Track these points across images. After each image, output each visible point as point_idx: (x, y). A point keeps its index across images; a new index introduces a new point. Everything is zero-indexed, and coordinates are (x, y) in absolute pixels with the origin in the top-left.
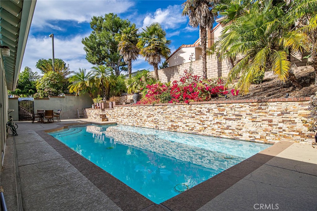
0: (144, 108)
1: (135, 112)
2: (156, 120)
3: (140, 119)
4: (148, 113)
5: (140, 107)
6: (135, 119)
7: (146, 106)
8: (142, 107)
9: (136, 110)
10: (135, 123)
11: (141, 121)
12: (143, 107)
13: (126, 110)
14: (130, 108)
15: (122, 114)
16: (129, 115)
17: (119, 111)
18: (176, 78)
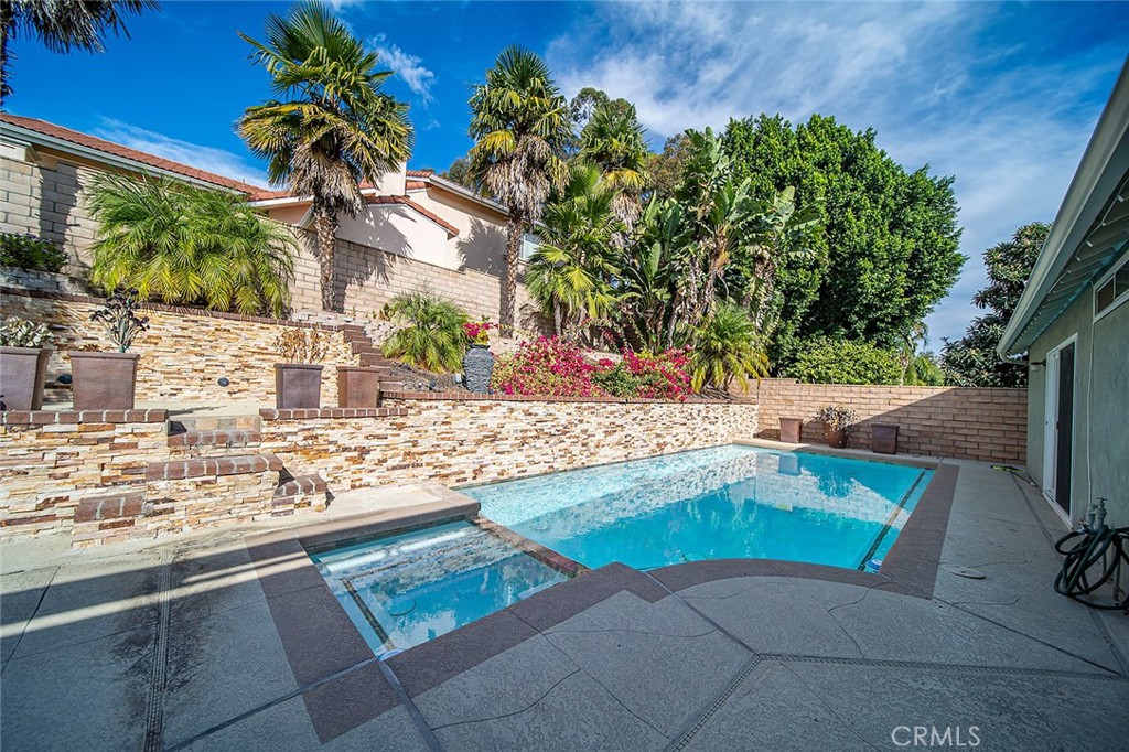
0: (597, 407)
1: (563, 422)
2: (629, 438)
3: (579, 444)
4: (607, 422)
5: (585, 405)
6: (562, 446)
7: (604, 404)
8: (590, 404)
9: (569, 414)
10: (559, 460)
11: (585, 448)
12: (594, 404)
13: (518, 414)
14: (540, 409)
15: (489, 437)
16: (534, 434)
17: (455, 425)
18: (376, 292)
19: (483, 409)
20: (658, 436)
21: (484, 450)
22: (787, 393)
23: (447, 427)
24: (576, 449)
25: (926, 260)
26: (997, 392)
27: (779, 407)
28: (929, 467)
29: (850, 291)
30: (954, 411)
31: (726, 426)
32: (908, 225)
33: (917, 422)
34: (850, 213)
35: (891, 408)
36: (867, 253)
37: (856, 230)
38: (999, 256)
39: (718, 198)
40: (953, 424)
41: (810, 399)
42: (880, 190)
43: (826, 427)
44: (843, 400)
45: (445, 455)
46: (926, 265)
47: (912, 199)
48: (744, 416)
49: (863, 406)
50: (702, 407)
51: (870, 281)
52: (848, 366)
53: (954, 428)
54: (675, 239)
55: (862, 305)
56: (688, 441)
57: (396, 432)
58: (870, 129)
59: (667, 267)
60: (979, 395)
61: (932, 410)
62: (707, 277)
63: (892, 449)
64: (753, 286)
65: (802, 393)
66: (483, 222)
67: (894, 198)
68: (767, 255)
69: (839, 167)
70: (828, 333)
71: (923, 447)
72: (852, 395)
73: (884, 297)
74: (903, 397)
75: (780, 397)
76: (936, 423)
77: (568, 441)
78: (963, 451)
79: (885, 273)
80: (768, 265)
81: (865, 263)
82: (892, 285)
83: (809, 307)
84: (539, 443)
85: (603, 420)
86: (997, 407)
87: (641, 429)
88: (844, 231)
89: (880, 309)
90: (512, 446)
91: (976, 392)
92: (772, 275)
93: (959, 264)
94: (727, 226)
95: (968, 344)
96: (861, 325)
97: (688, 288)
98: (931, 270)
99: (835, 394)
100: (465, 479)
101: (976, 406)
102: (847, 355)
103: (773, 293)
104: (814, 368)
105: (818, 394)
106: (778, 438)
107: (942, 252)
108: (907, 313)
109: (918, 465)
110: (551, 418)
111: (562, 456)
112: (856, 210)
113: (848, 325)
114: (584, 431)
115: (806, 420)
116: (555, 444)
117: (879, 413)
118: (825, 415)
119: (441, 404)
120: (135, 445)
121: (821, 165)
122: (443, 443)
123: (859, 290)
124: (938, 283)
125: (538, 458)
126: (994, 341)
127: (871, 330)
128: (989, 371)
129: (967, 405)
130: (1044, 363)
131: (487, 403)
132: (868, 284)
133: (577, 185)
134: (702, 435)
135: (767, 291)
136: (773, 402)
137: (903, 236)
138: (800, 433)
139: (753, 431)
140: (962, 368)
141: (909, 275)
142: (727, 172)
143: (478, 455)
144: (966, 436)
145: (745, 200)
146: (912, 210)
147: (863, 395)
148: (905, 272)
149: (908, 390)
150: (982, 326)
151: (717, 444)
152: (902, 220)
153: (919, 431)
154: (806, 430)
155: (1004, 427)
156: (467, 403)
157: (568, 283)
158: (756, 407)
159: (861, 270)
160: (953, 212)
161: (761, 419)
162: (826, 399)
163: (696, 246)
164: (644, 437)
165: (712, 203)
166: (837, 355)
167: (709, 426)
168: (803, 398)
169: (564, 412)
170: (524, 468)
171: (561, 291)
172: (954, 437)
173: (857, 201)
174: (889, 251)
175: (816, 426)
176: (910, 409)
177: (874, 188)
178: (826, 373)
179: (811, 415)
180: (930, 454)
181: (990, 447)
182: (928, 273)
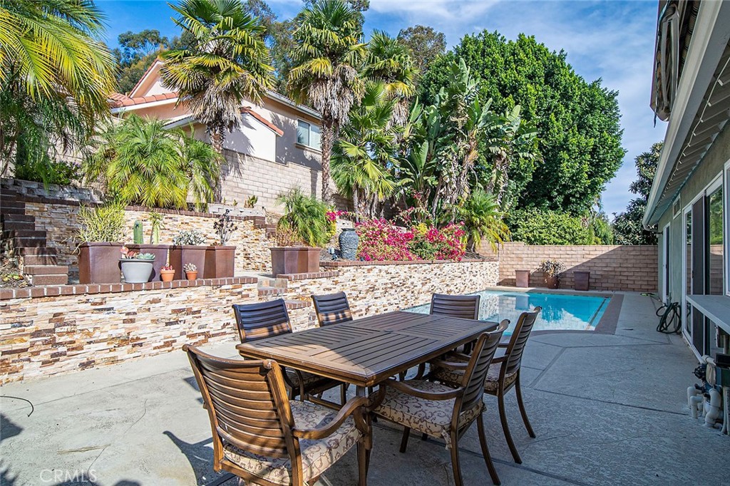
0: (418, 267)
1: (403, 278)
3: (410, 292)
4: (423, 277)
5: (412, 266)
6: (402, 293)
7: (421, 265)
9: (405, 272)
10: (401, 302)
11: (412, 295)
12: (416, 265)
13: (383, 273)
14: (392, 269)
15: (371, 288)
16: (390, 286)
17: (358, 281)
18: (233, 184)
19: (369, 271)
20: (447, 285)
21: (369, 296)
22: (518, 252)
23: (353, 282)
24: (409, 295)
25: (601, 152)
26: (644, 247)
27: (513, 263)
28: (607, 297)
29: (553, 175)
30: (621, 261)
31: (482, 278)
32: (590, 127)
33: (600, 269)
34: (552, 116)
35: (585, 260)
36: (563, 146)
37: (556, 129)
38: (643, 162)
39: (470, 111)
40: (620, 269)
41: (534, 256)
42: (570, 98)
43: (546, 275)
44: (555, 256)
45: (354, 299)
46: (601, 156)
47: (592, 107)
48: (491, 270)
49: (568, 260)
50: (469, 264)
51: (567, 168)
52: (554, 230)
53: (620, 272)
54: (440, 140)
55: (561, 185)
56: (462, 289)
57: (334, 286)
58: (562, 51)
59: (434, 161)
60: (634, 250)
61: (608, 261)
62: (462, 168)
63: (586, 288)
64: (494, 176)
65: (529, 252)
66: (280, 116)
67: (580, 103)
68: (504, 155)
69: (542, 80)
70: (538, 205)
71: (604, 285)
72: (561, 252)
73: (575, 179)
74: (591, 253)
75: (513, 256)
76: (610, 269)
77: (405, 290)
78: (626, 286)
79: (576, 162)
80: (504, 161)
81: (564, 155)
82: (580, 171)
83: (526, 187)
84: (392, 291)
85: (420, 275)
86: (644, 257)
87: (439, 281)
88: (548, 129)
89: (573, 188)
90: (381, 293)
91: (632, 248)
92: (507, 168)
93: (621, 156)
94: (476, 131)
95: (627, 217)
96: (560, 199)
97: (451, 177)
98: (604, 160)
99: (551, 252)
100: (362, 315)
101: (632, 257)
102: (553, 222)
103: (509, 181)
104: (530, 232)
105: (539, 252)
106: (514, 285)
107: (611, 147)
108: (589, 191)
109: (602, 296)
110: (397, 275)
111: (403, 300)
112: (556, 114)
113: (551, 199)
114: (412, 283)
115: (532, 271)
116: (399, 292)
117: (577, 264)
118: (545, 266)
119: (351, 268)
120: (248, 296)
121: (531, 77)
122: (352, 292)
123: (560, 174)
124: (609, 169)
125: (393, 301)
126: (641, 215)
127: (566, 203)
128: (639, 235)
129: (627, 257)
130: (662, 233)
131: (369, 267)
132: (566, 170)
133: (370, 98)
134: (469, 284)
135: (505, 179)
136: (509, 259)
137: (586, 134)
138: (529, 280)
139: (497, 281)
140: (624, 233)
141: (591, 164)
142: (474, 91)
143: (367, 299)
144: (627, 276)
145: (489, 114)
146: (592, 115)
147: (568, 252)
148: (588, 161)
149: (594, 248)
150: (635, 205)
151: (477, 290)
152: (585, 123)
153: (602, 275)
154: (533, 278)
155: (648, 270)
156: (362, 267)
157: (366, 173)
158: (498, 263)
159: (561, 159)
160: (618, 118)
161: (501, 272)
162: (545, 256)
163: (456, 146)
164: (440, 286)
165: (467, 116)
166: (545, 222)
167: (473, 278)
168: (530, 256)
169: (402, 271)
170: (386, 308)
171: (359, 179)
172: (621, 277)
173: (556, 107)
174: (578, 146)
175: (538, 275)
176: (596, 261)
177: (566, 97)
178: (539, 236)
179: (535, 267)
180: (607, 289)
181: (640, 283)
182: (603, 162)
